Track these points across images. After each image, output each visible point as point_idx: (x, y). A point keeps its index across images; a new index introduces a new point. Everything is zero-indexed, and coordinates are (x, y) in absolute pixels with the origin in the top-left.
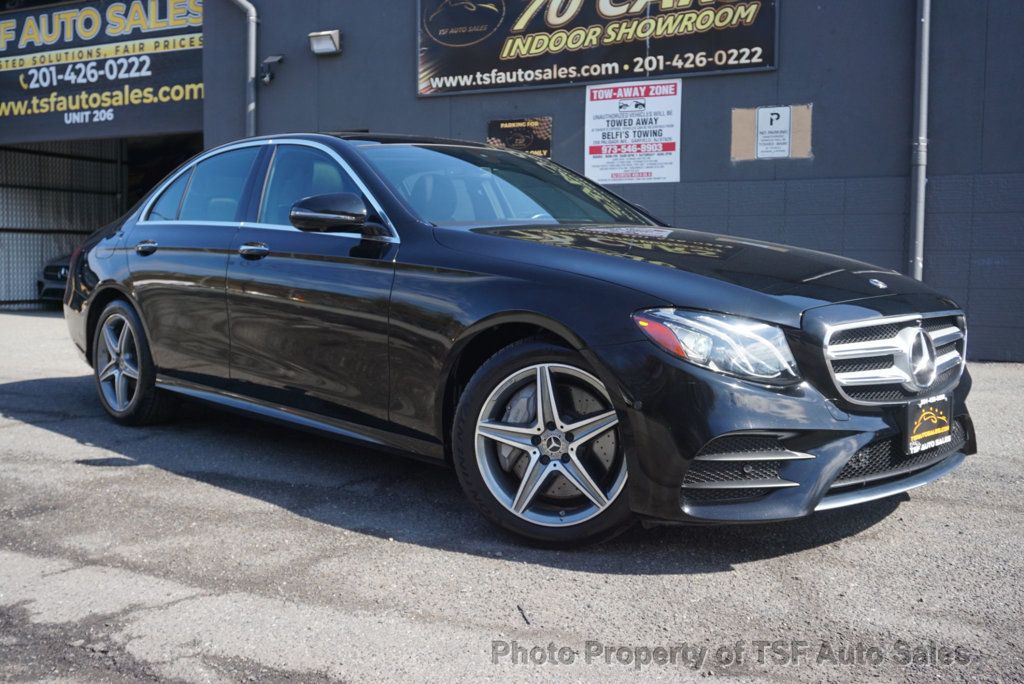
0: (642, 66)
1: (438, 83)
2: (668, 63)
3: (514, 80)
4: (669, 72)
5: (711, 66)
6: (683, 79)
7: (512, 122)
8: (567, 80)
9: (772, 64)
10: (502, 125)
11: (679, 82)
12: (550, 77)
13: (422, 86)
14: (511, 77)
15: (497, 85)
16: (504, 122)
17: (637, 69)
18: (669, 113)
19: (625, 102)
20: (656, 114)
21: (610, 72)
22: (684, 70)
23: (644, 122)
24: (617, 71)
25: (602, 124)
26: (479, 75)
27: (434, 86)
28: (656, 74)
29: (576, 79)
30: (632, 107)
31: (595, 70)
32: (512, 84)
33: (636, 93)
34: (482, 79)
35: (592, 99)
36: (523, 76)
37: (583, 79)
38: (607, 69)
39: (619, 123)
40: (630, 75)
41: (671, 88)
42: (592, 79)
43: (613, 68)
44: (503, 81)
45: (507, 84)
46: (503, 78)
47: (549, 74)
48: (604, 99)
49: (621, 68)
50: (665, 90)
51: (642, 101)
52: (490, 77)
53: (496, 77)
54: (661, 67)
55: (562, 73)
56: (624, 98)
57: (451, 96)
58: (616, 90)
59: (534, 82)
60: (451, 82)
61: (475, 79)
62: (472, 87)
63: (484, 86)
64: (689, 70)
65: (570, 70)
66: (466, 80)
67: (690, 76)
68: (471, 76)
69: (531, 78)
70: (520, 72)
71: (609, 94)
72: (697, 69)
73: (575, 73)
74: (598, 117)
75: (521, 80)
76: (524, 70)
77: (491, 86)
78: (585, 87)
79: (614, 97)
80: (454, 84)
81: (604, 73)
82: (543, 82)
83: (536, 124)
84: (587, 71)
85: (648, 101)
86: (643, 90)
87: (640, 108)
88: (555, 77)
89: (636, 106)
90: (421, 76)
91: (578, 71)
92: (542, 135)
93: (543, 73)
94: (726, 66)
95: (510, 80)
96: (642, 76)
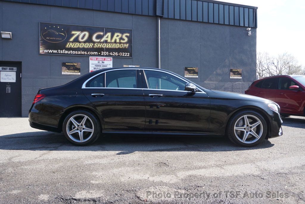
0: (103, 54)
1: (46, 51)
2: (109, 54)
3: (70, 53)
4: (110, 56)
5: (119, 55)
6: (113, 58)
7: (69, 63)
8: (84, 54)
9: (132, 57)
10: (66, 64)
11: (112, 58)
12: (80, 53)
13: (41, 51)
14: (69, 52)
15: (64, 54)
16: (67, 63)
17: (102, 54)
18: (110, 65)
19: (99, 61)
20: (107, 64)
21: (95, 54)
22: (113, 56)
23: (104, 66)
24: (97, 54)
25: (94, 66)
26: (59, 51)
27: (45, 52)
28: (106, 56)
29: (86, 55)
30: (101, 62)
31: (92, 53)
32: (69, 54)
33: (102, 59)
34: (60, 52)
35: (91, 60)
36: (72, 52)
37: (88, 55)
38: (95, 53)
39: (98, 66)
40: (100, 55)
41: (110, 59)
42: (91, 55)
43: (96, 53)
44: (67, 53)
45: (67, 54)
46: (66, 52)
47: (79, 53)
48: (94, 60)
49: (98, 54)
50: (109, 59)
51: (103, 61)
52: (63, 52)
53: (64, 52)
54: (108, 55)
55: (83, 53)
56: (99, 60)
57: (50, 55)
58: (97, 58)
59: (75, 54)
60: (50, 51)
61: (58, 51)
62: (57, 53)
63: (60, 53)
64: (114, 56)
65: (85, 52)
66: (55, 51)
67: (114, 57)
68: (57, 51)
69: (75, 53)
70: (71, 51)
71: (95, 59)
72: (116, 56)
73: (86, 53)
74: (92, 64)
75: (71, 53)
76: (72, 51)
77: (63, 53)
78: (89, 57)
79: (97, 60)
80: (51, 52)
81: (94, 54)
82: (78, 54)
83: (76, 64)
84: (89, 53)
85: (105, 62)
86: (104, 59)
87: (103, 63)
88: (81, 53)
89: (102, 62)
90: (40, 49)
91: (87, 53)
92: (78, 67)
93: (78, 52)
94: (122, 56)
95: (68, 53)
96: (103, 56)
